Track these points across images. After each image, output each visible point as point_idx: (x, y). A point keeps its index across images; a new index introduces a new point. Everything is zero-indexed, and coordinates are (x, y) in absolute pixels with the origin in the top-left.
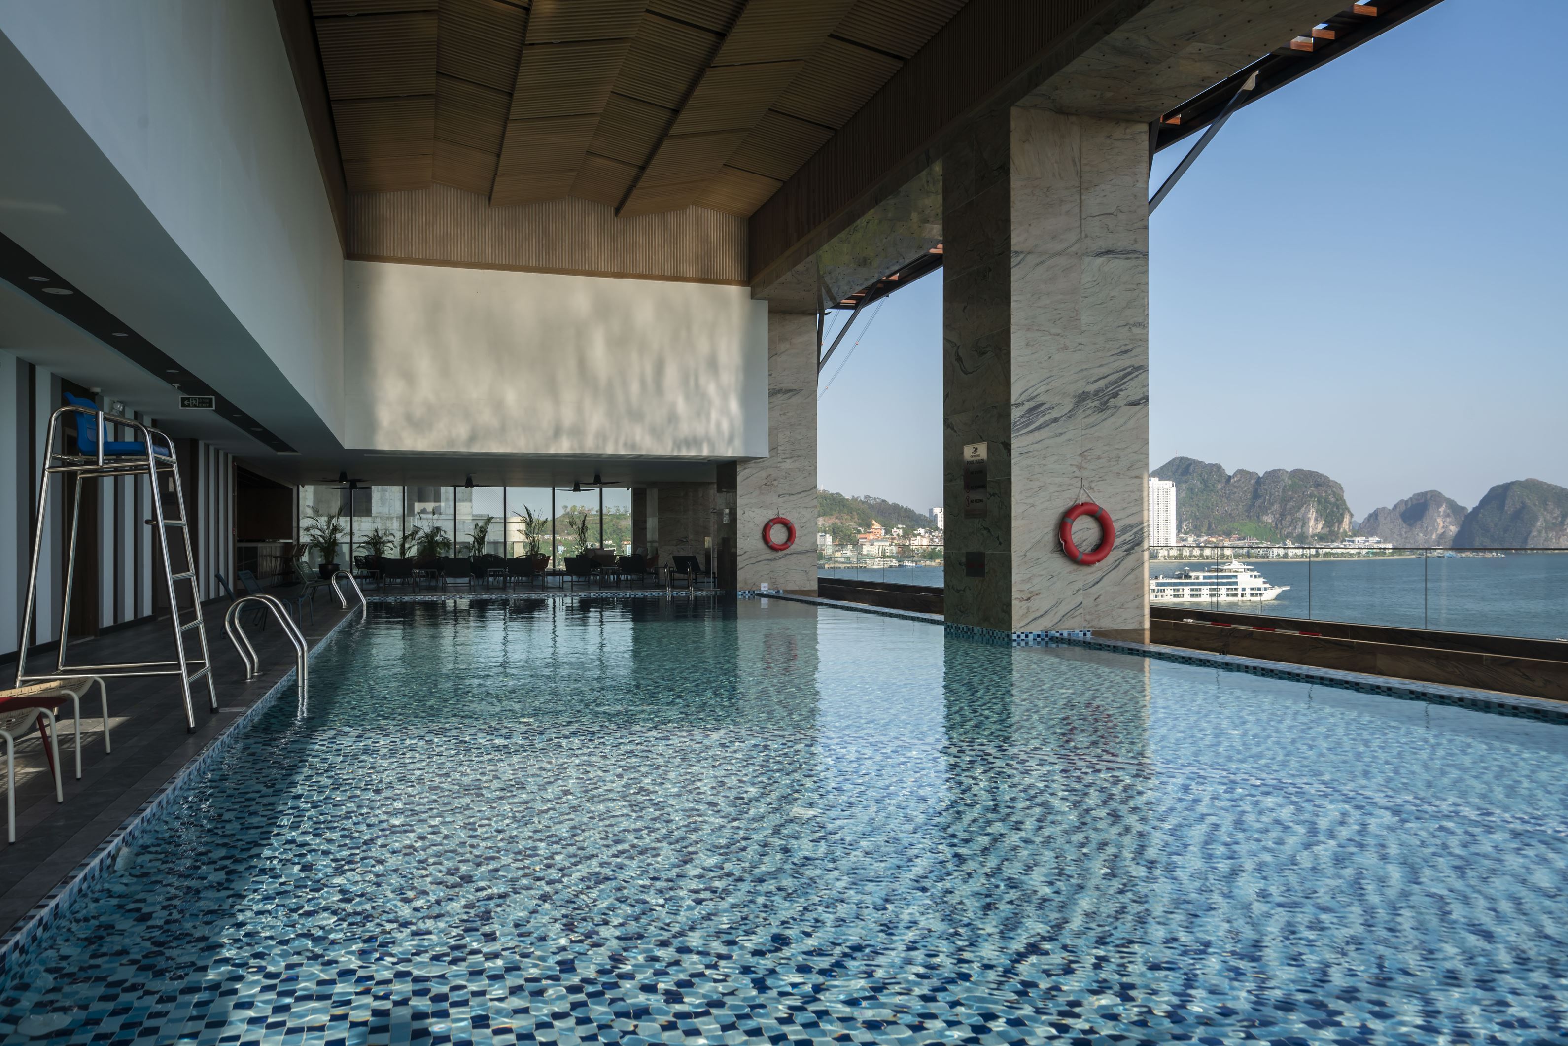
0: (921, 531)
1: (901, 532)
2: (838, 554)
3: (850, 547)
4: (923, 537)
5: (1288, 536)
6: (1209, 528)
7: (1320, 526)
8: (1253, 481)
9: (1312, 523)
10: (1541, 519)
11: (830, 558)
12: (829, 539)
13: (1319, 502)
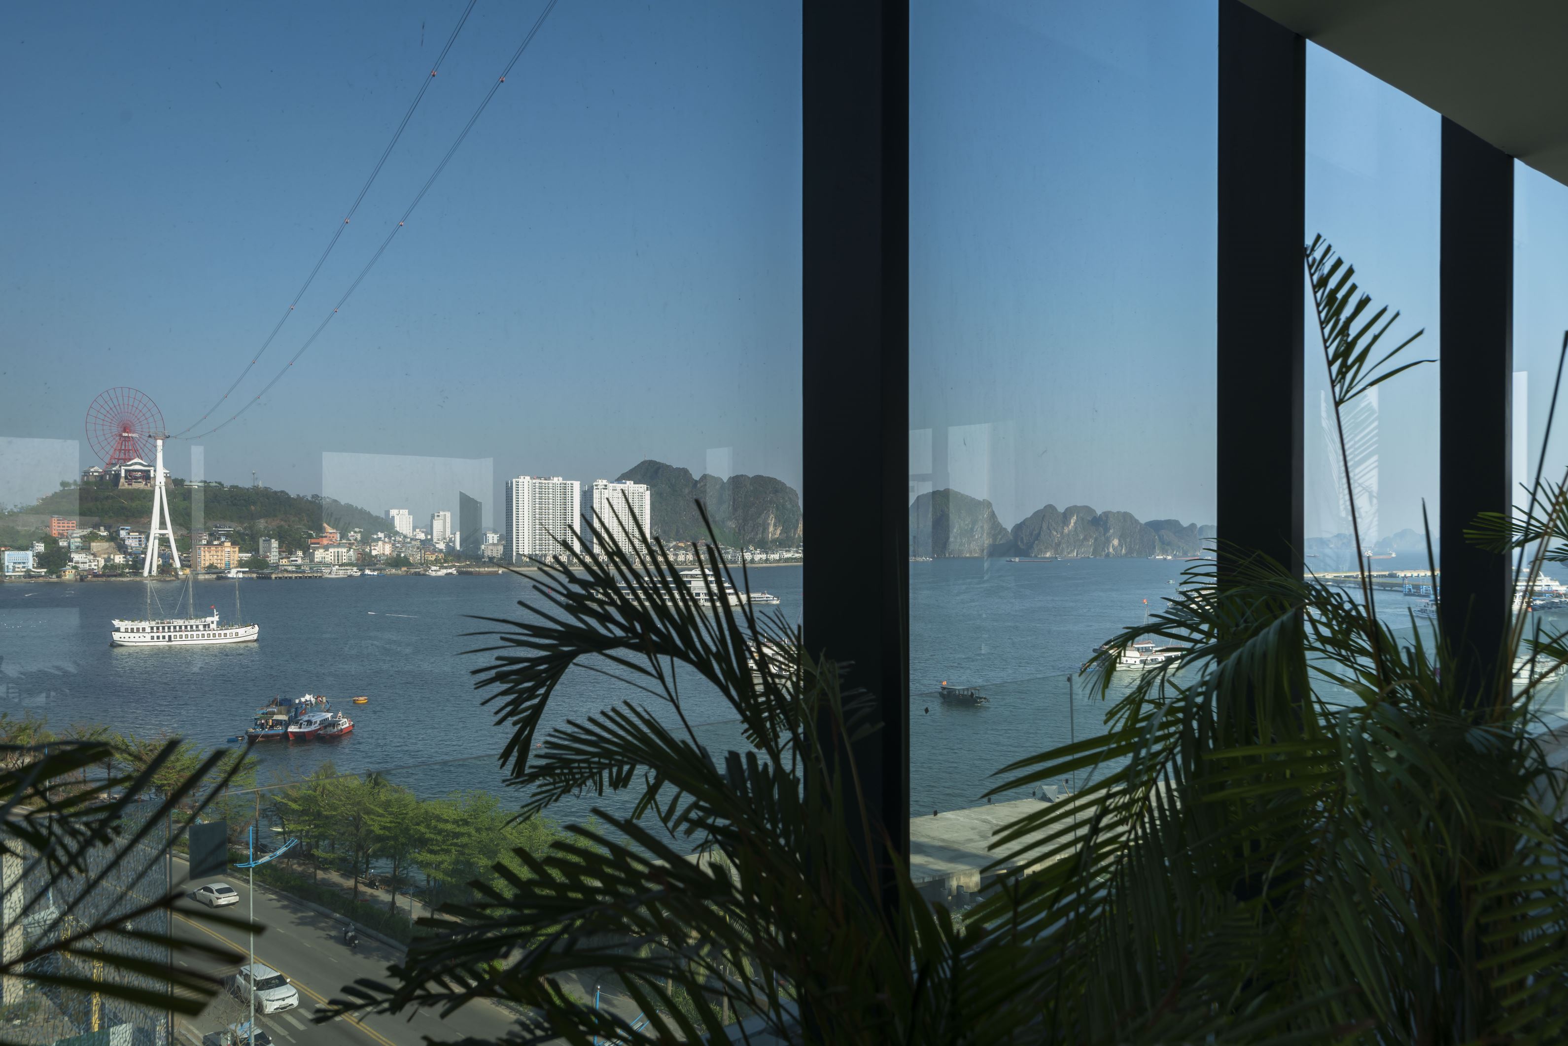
0: (381, 535)
1: (359, 537)
2: (284, 562)
3: (300, 553)
4: (384, 542)
5: (751, 541)
6: (678, 531)
7: (778, 532)
8: (718, 487)
9: (771, 529)
10: (957, 526)
11: (276, 567)
12: (275, 544)
13: (777, 508)
